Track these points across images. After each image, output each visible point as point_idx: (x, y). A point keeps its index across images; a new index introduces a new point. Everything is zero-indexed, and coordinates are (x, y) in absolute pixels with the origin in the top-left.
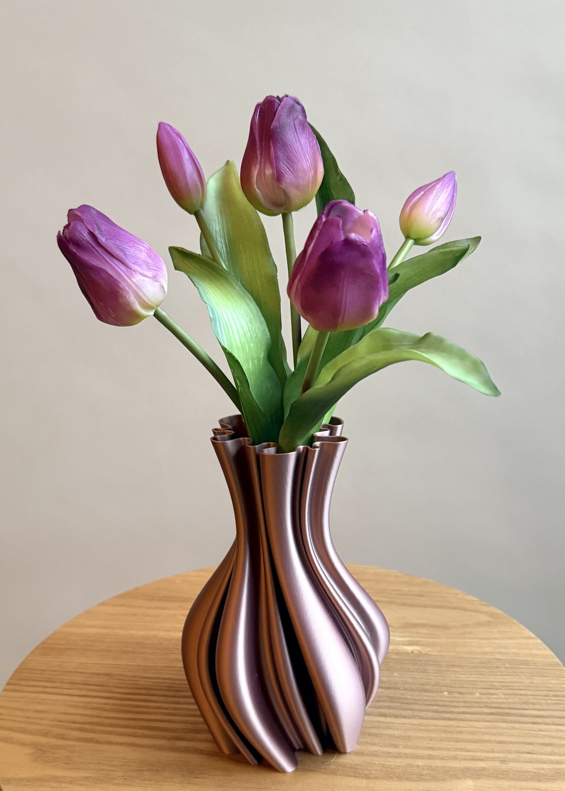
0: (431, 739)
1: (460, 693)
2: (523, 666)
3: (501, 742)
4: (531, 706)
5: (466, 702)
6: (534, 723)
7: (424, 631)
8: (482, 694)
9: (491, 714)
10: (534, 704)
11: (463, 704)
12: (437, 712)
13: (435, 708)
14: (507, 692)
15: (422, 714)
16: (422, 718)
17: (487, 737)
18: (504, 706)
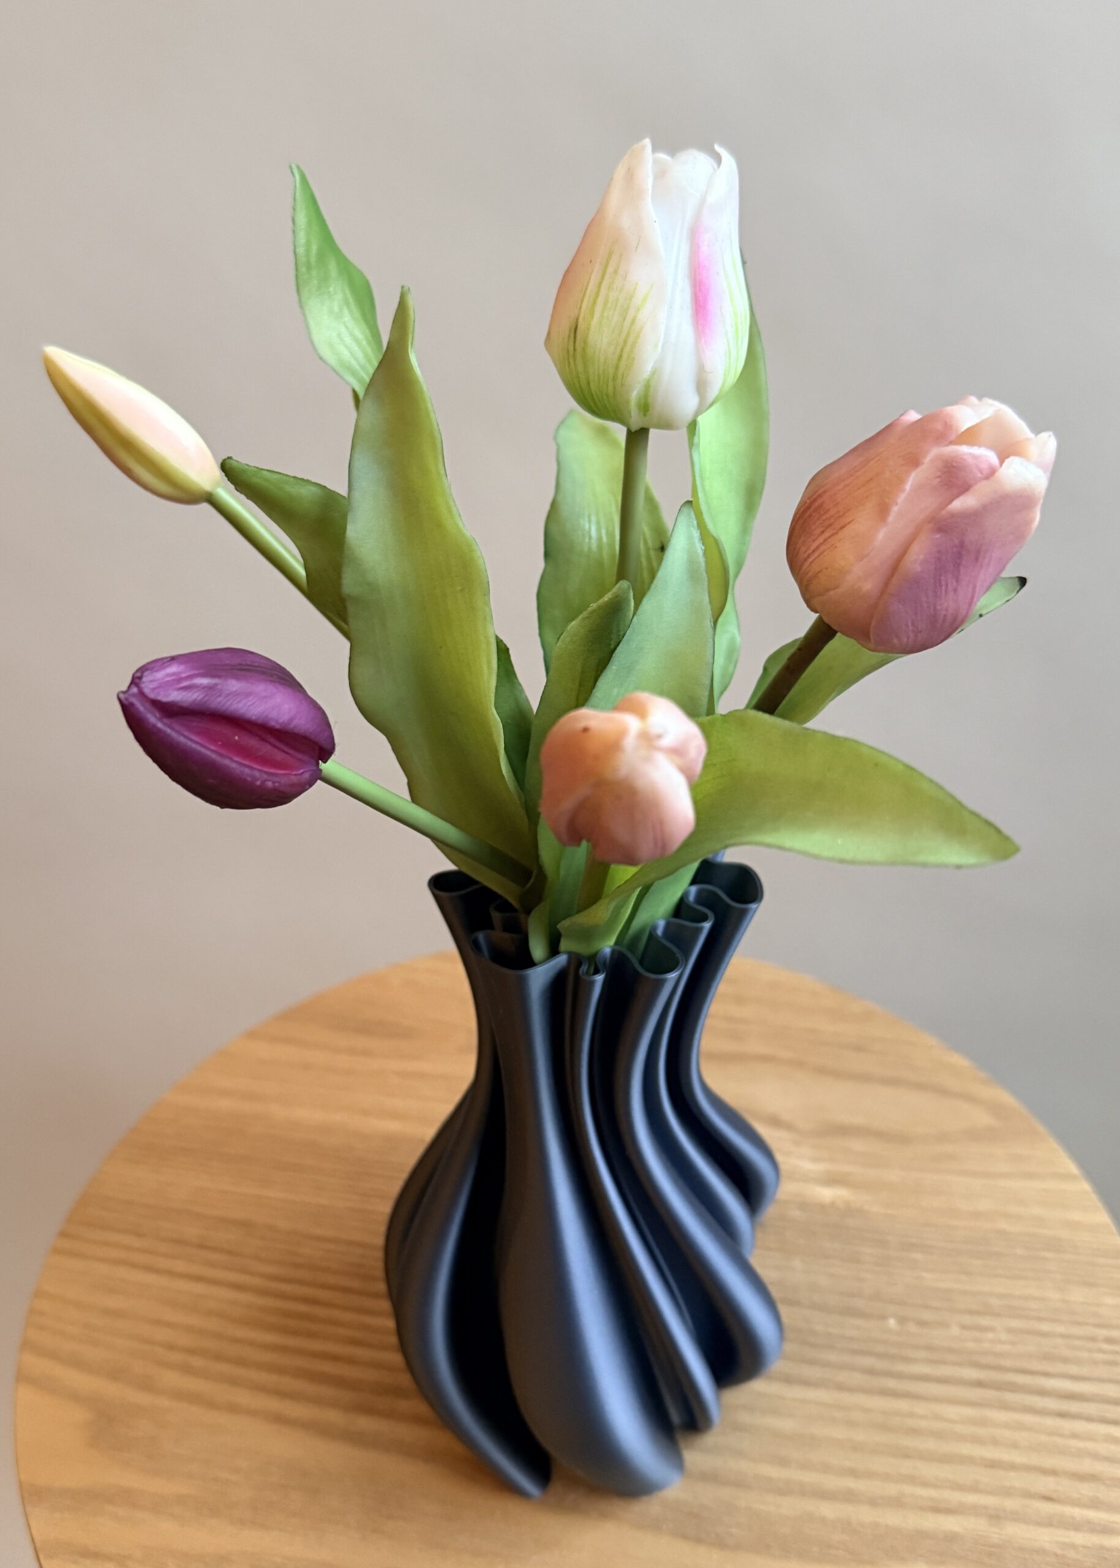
0: (857, 1447)
1: (922, 1323)
2: (1048, 1255)
3: (993, 1464)
4: (1060, 1368)
5: (929, 1348)
6: (1062, 1415)
7: (858, 1145)
8: (964, 1327)
9: (980, 1384)
10: (1065, 1360)
11: (923, 1354)
12: (871, 1372)
13: (868, 1361)
14: (1016, 1323)
15: (842, 1377)
16: (840, 1387)
17: (966, 1449)
18: (1007, 1363)
